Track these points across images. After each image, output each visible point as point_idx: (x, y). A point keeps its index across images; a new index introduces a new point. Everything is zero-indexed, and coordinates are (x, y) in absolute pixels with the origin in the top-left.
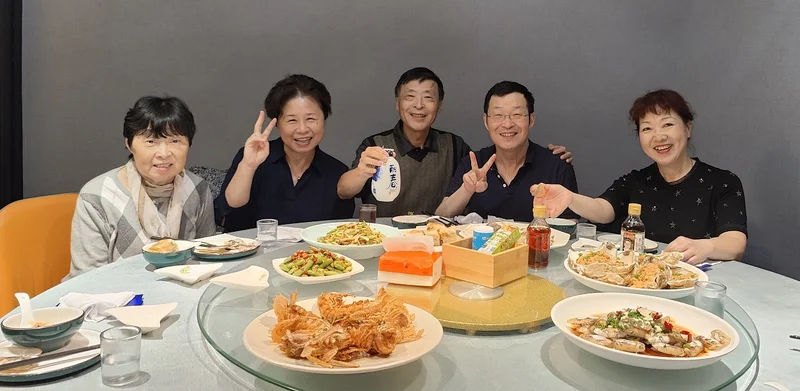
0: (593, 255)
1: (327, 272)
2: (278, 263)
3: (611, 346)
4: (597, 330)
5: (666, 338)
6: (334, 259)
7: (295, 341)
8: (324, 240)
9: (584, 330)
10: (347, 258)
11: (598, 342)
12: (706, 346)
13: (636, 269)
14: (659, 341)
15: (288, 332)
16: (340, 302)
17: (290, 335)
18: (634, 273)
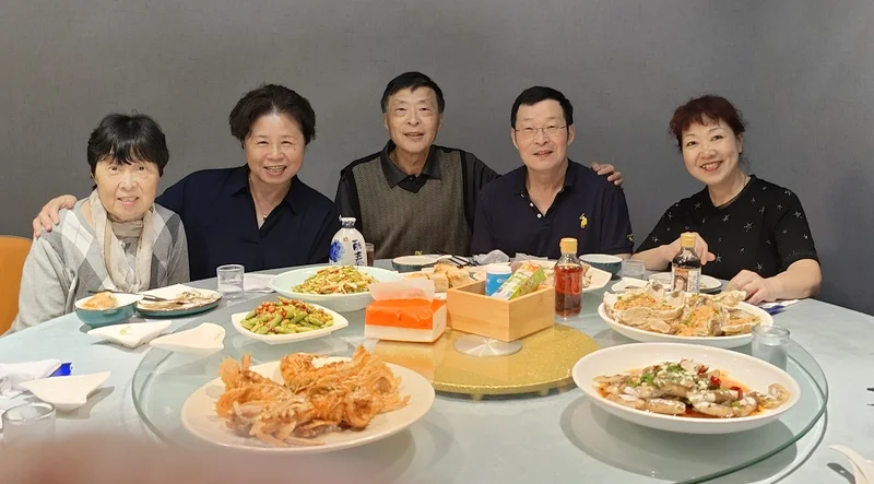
0: (635, 297)
1: (298, 328)
2: (238, 319)
3: (643, 408)
4: (628, 389)
5: (712, 396)
6: (309, 313)
7: (244, 415)
8: (300, 289)
9: (614, 389)
10: (326, 310)
11: (628, 404)
12: (760, 403)
13: (685, 313)
14: (702, 399)
15: (236, 404)
16: (308, 364)
17: (238, 408)
18: (684, 318)
